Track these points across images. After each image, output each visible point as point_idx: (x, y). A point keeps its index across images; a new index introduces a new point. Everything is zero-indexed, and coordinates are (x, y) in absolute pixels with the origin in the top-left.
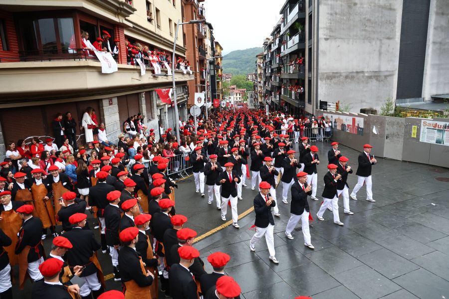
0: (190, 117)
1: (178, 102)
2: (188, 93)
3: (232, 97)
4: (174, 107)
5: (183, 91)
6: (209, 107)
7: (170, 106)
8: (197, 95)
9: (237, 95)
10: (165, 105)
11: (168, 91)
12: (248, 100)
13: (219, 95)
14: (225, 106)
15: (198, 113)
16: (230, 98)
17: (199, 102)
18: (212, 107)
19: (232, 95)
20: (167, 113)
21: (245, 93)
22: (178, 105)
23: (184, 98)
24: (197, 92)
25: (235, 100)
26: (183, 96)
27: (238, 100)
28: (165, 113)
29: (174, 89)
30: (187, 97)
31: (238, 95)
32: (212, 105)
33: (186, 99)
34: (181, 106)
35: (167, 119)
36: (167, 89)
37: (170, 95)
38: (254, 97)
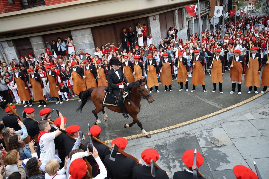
0: (210, 26)
1: (202, 15)
2: (209, 8)
3: (246, 7)
4: (198, 18)
5: (206, 6)
6: (226, 17)
7: (196, 18)
8: (217, 8)
9: (250, 5)
10: (192, 18)
11: (194, 7)
12: (260, 8)
13: (234, 7)
14: (239, 15)
15: (216, 22)
16: (244, 8)
17: (218, 13)
18: (229, 17)
19: (246, 6)
20: (193, 24)
21: (258, 2)
22: (202, 17)
23: (206, 12)
24: (217, 5)
25: (249, 9)
26: (206, 10)
27: (252, 9)
28: (192, 23)
29: (199, 5)
30: (209, 11)
31: (252, 5)
32: (229, 15)
33: (208, 12)
34: (204, 18)
35: (193, 28)
36: (193, 6)
37: (195, 10)
38: (266, 5)
